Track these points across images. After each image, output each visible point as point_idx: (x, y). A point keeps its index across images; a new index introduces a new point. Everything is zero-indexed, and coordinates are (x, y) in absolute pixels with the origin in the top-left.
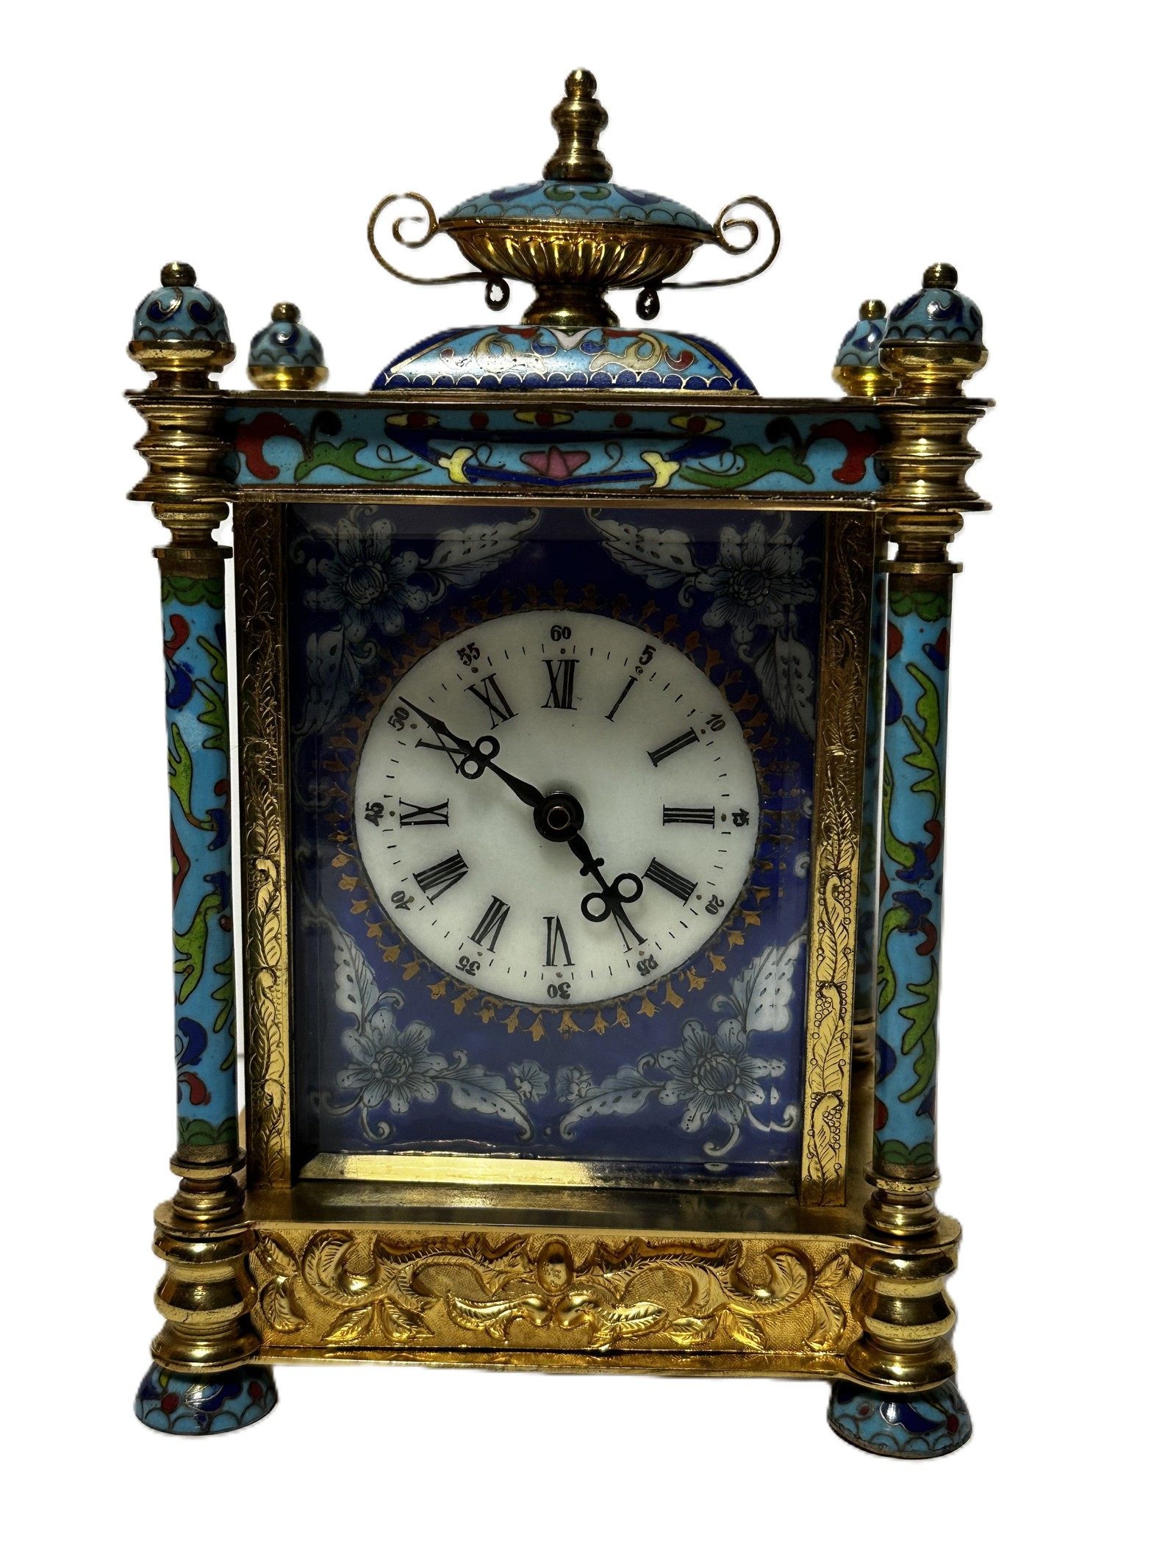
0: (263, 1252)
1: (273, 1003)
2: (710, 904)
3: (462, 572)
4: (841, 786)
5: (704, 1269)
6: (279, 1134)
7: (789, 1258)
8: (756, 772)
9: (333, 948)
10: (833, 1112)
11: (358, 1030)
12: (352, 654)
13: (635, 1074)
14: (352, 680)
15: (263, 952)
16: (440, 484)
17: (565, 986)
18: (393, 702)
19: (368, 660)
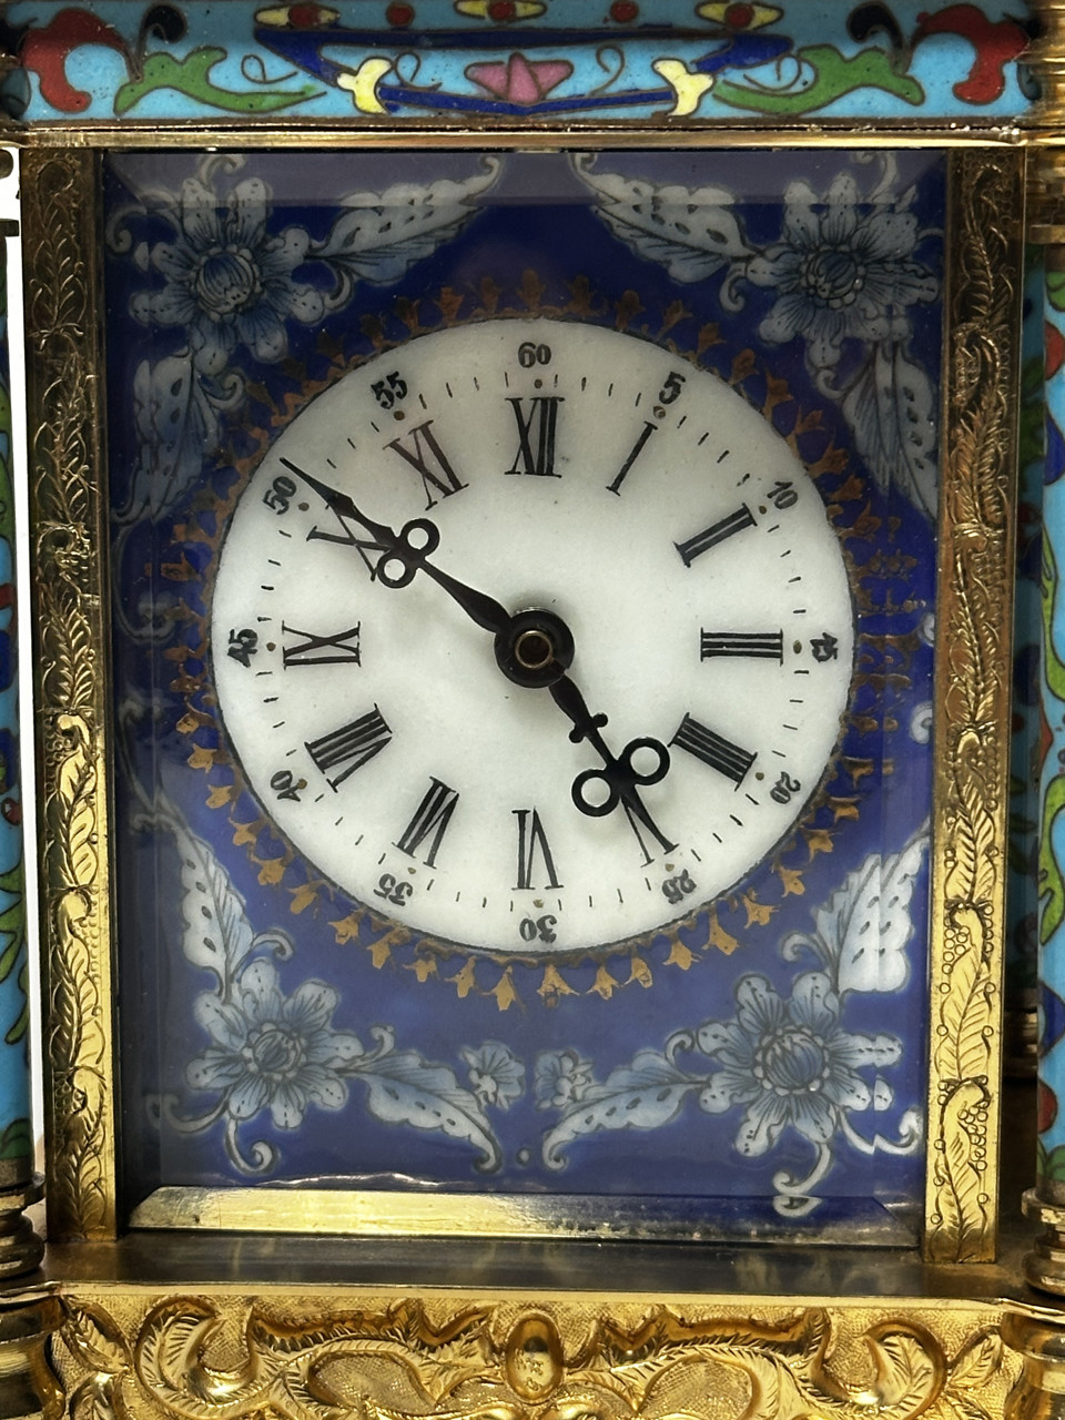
0: (73, 1334)
1: (86, 945)
2: (778, 787)
3: (379, 261)
4: (978, 587)
5: (771, 1359)
6: (97, 1154)
7: (905, 1341)
8: (848, 574)
9: (180, 863)
10: (974, 1111)
11: (220, 994)
12: (205, 393)
13: (662, 1062)
14: (206, 434)
15: (70, 863)
16: (340, 115)
17: (547, 922)
18: (271, 470)
19: (231, 402)
